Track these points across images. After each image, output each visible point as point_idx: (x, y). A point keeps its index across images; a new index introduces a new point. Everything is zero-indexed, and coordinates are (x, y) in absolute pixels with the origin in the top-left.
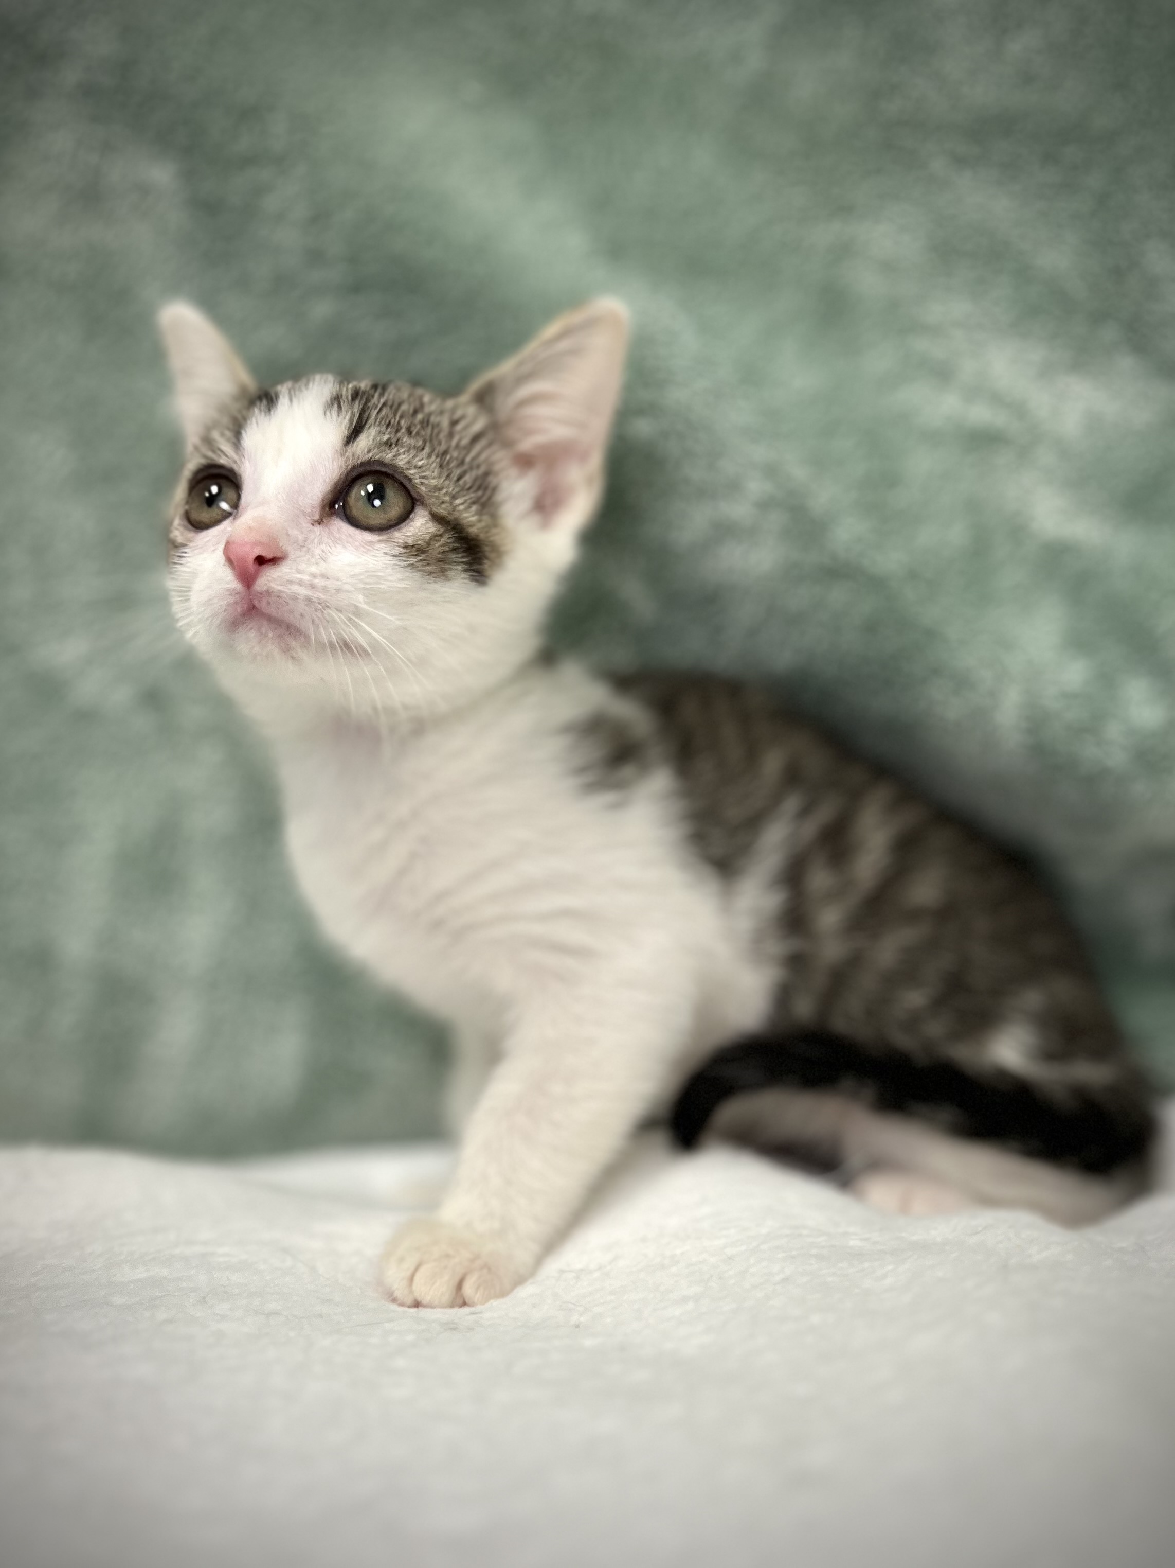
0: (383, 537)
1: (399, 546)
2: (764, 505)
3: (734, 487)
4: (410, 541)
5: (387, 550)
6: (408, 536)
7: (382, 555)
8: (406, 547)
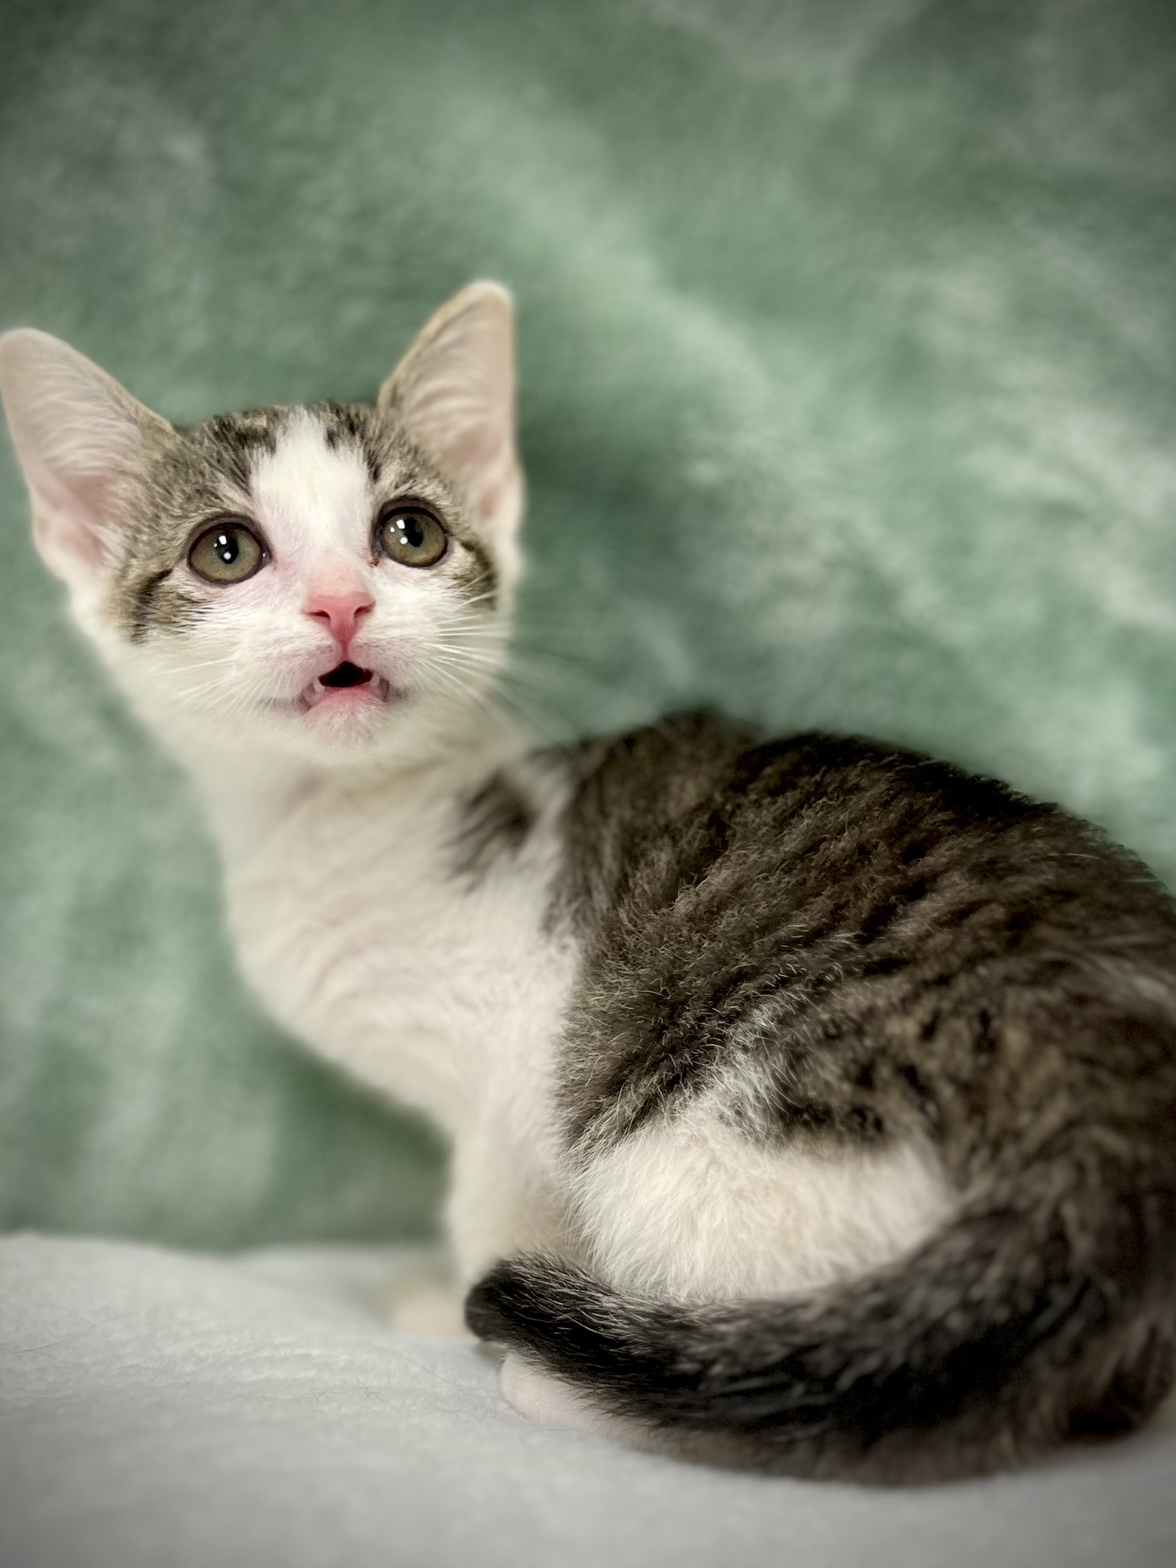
0: (434, 571)
1: (449, 578)
2: (833, 565)
3: (801, 542)
4: (458, 572)
5: (441, 583)
6: (455, 568)
7: (438, 588)
8: (456, 578)
